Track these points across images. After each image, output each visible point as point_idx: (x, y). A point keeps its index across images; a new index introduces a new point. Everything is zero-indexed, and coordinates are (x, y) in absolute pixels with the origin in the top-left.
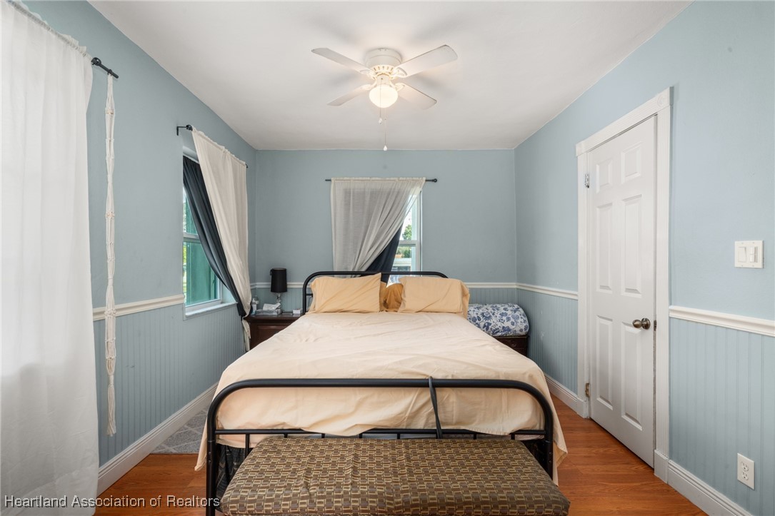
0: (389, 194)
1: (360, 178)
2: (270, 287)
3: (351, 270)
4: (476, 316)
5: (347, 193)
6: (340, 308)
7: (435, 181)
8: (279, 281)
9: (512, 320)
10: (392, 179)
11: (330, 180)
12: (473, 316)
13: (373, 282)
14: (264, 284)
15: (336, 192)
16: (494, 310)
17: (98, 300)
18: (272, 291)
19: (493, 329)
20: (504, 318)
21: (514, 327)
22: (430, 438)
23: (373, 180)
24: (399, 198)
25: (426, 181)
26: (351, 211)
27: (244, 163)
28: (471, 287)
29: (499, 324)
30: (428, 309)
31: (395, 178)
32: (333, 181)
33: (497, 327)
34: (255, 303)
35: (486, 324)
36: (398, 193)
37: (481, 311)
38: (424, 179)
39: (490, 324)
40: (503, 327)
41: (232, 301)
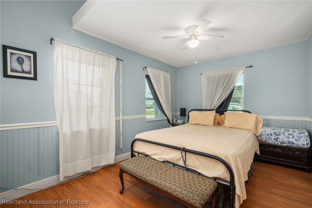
0: (226, 76)
1: (214, 71)
2: (180, 114)
3: (209, 109)
4: (270, 133)
5: (208, 78)
6: (197, 123)
7: (251, 66)
8: (183, 112)
9: (296, 138)
10: (228, 69)
11: (202, 74)
12: (267, 133)
13: (212, 113)
14: (178, 113)
15: (204, 79)
16: (285, 131)
17: (117, 114)
18: (181, 116)
19: (281, 141)
20: (291, 136)
21: (296, 142)
22: (181, 169)
23: (219, 71)
24: (232, 77)
25: (246, 67)
26: (210, 85)
27: (169, 73)
28: (264, 118)
29: (286, 139)
30: (234, 127)
31: (230, 69)
32: (203, 74)
33: (283, 141)
34: (175, 120)
35: (276, 138)
36: (231, 75)
37: (274, 131)
38: (245, 67)
39: (279, 138)
40: (289, 141)
41: (166, 118)
